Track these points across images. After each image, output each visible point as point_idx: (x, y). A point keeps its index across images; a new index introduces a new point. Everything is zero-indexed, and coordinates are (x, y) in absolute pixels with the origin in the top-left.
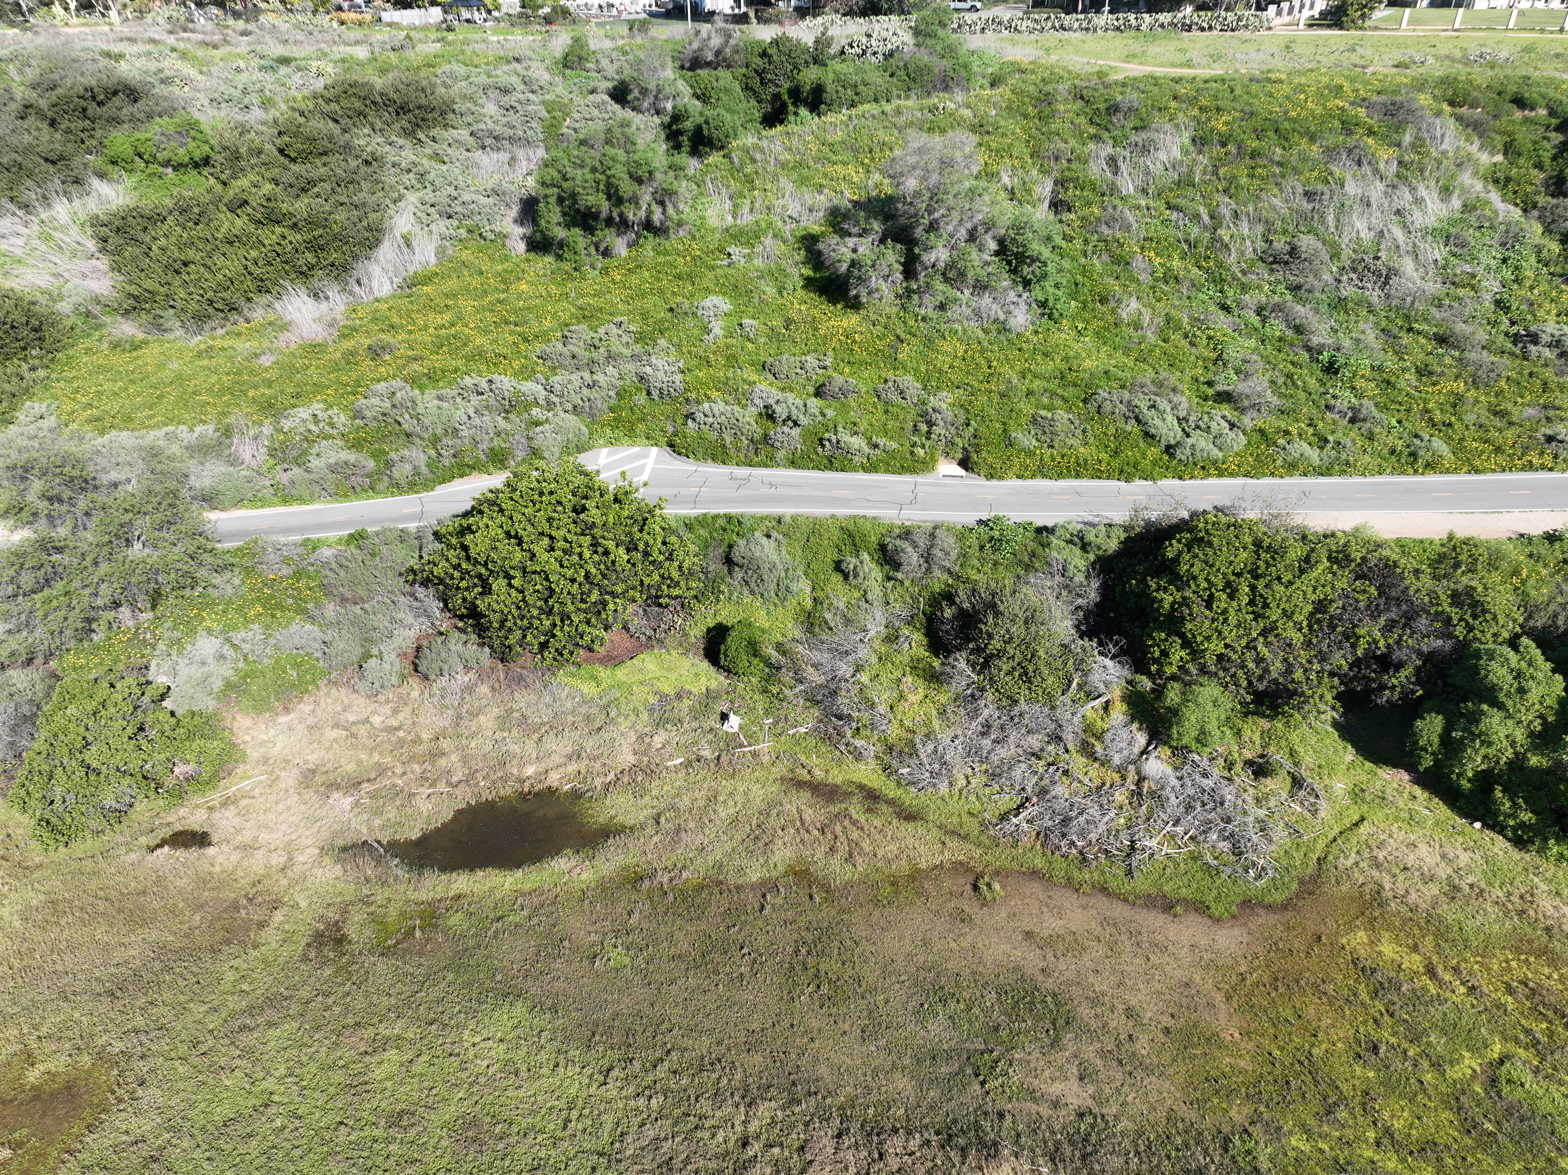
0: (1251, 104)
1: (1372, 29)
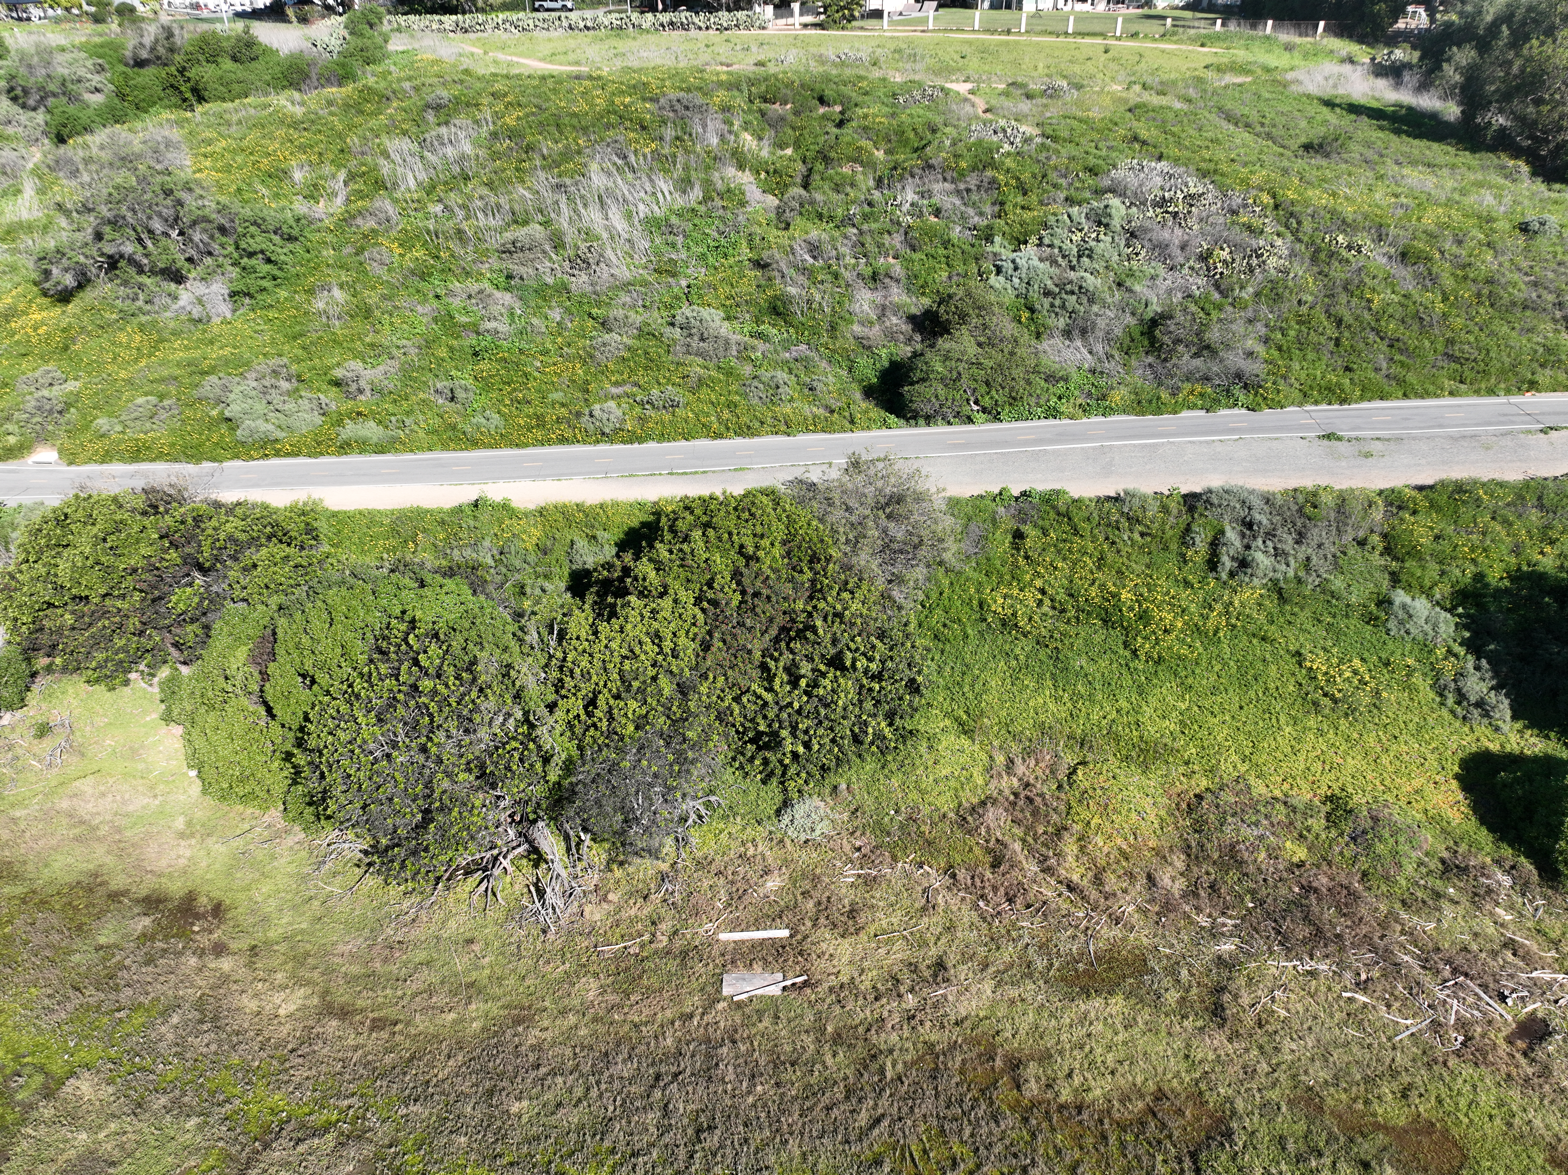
1: (853, 29)
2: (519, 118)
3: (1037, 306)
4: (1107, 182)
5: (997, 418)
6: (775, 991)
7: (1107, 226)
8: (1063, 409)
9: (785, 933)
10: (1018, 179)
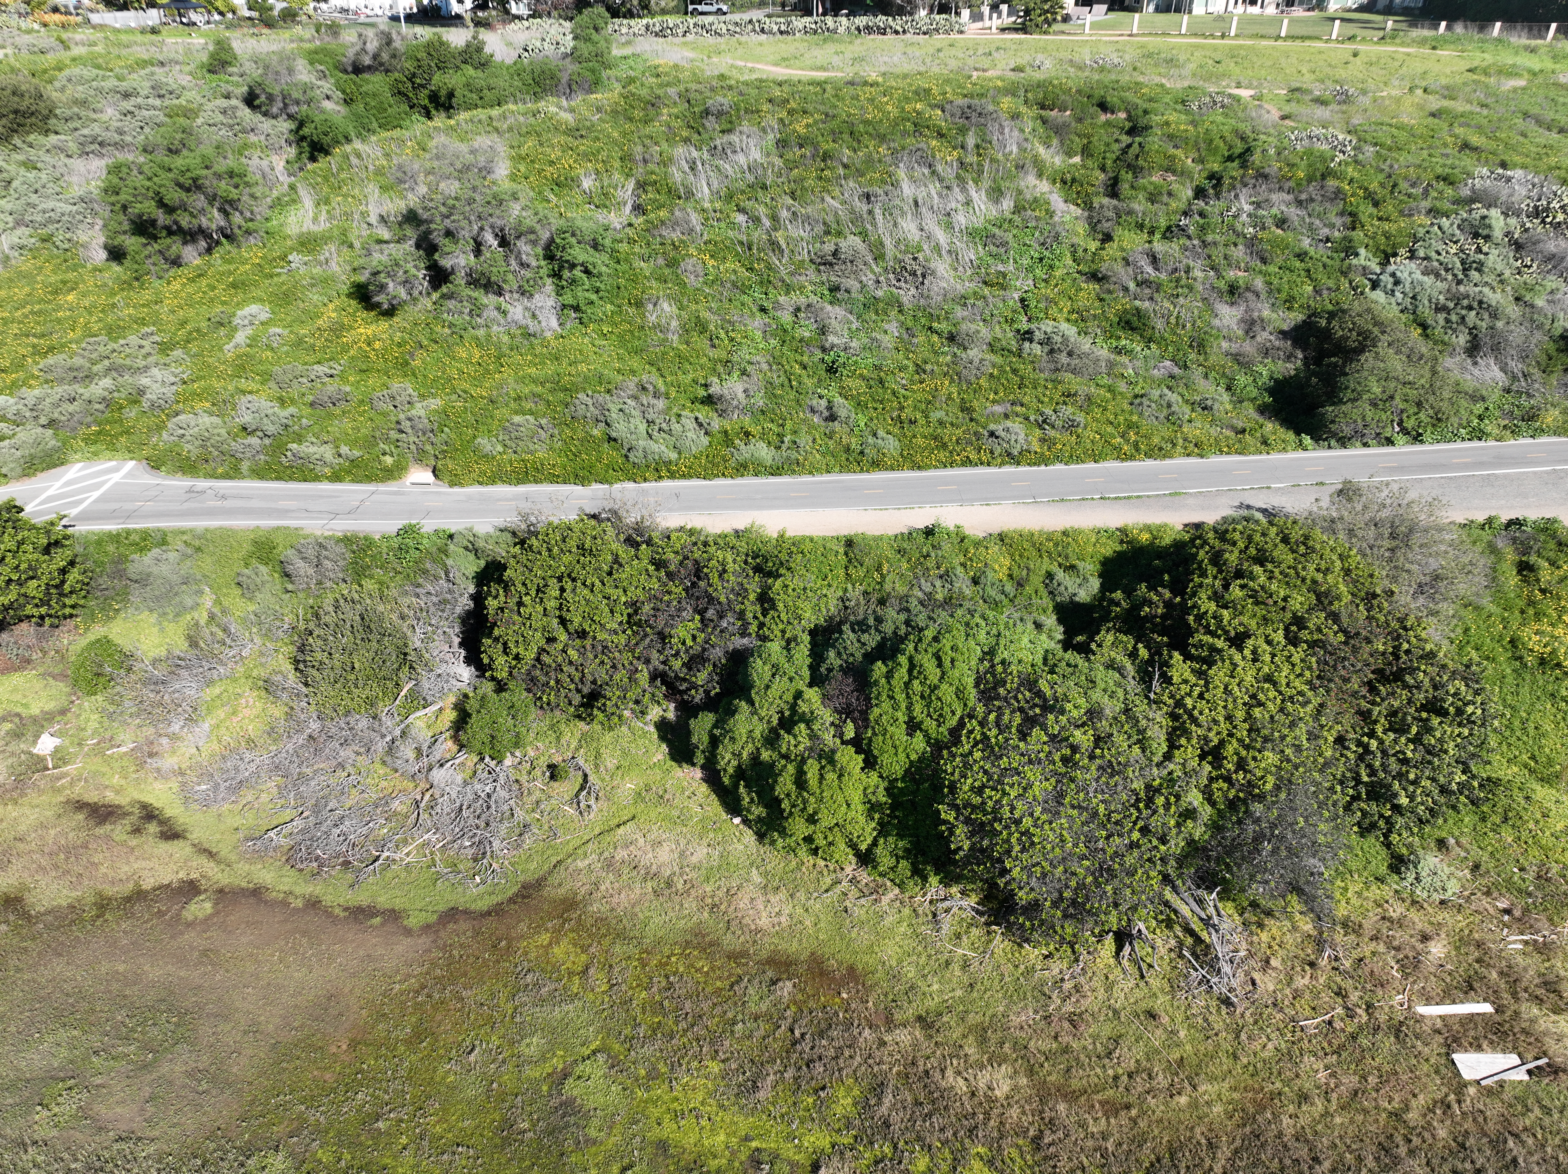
0: (836, 107)
1: (1056, 33)
2: (808, 126)
3: (1430, 322)
4: (1466, 192)
5: (1417, 438)
6: (1521, 1075)
7: (1487, 238)
8: (1489, 429)
9: (1487, 1008)
10: (1366, 189)
